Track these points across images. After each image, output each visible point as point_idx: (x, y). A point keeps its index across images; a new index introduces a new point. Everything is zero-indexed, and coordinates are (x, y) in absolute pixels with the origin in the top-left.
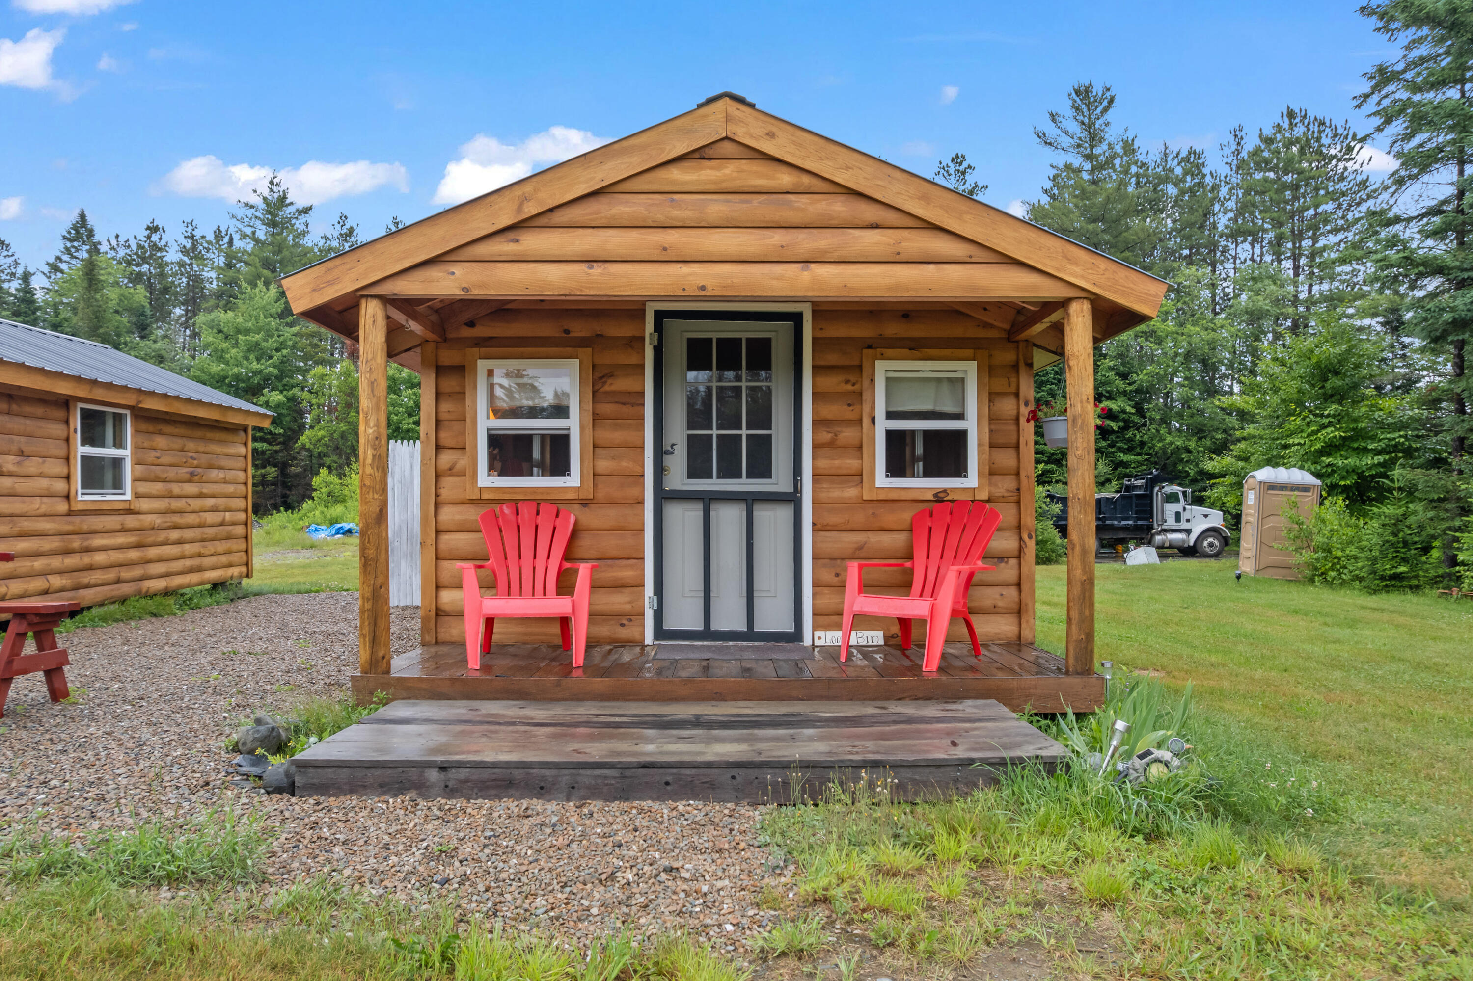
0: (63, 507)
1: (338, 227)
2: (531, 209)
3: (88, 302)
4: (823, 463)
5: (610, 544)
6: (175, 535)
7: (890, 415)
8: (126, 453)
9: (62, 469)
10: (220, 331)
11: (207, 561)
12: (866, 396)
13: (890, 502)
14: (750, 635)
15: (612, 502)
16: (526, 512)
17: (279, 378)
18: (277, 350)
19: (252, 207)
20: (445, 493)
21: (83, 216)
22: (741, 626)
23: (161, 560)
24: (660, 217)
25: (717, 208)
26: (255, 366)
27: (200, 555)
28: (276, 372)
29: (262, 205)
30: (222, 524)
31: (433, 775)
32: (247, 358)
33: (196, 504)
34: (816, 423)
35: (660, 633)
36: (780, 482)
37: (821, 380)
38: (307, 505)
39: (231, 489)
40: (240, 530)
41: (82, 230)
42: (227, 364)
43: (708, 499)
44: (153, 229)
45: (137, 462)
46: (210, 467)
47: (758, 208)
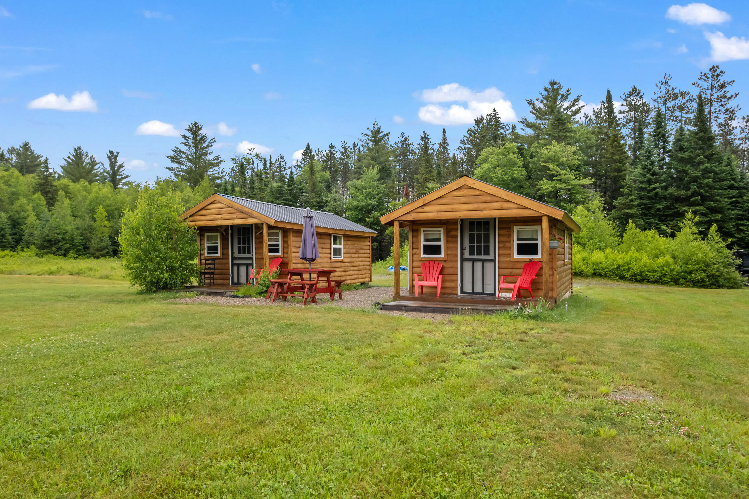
0: (329, 261)
1: (401, 138)
2: (426, 202)
3: (311, 179)
4: (501, 252)
5: (451, 271)
6: (352, 268)
7: (519, 239)
8: (341, 246)
9: (329, 251)
10: (356, 188)
11: (360, 276)
12: (512, 235)
13: (518, 261)
14: (483, 293)
15: (451, 261)
16: (432, 263)
17: (378, 206)
18: (377, 195)
19: (367, 135)
20: (414, 259)
21: (308, 145)
22: (481, 291)
23: (349, 275)
24: (451, 202)
25: (463, 200)
26: (369, 202)
27: (358, 274)
28: (377, 204)
29: (371, 134)
30: (364, 266)
31: (403, 308)
32: (366, 199)
33: (357, 260)
34: (499, 242)
35: (462, 292)
36: (491, 257)
37: (500, 231)
38: (389, 258)
39: (366, 255)
40: (368, 267)
41: (308, 151)
42: (359, 201)
43: (473, 261)
44: (331, 147)
45: (344, 249)
46: (361, 249)
47: (472, 199)
